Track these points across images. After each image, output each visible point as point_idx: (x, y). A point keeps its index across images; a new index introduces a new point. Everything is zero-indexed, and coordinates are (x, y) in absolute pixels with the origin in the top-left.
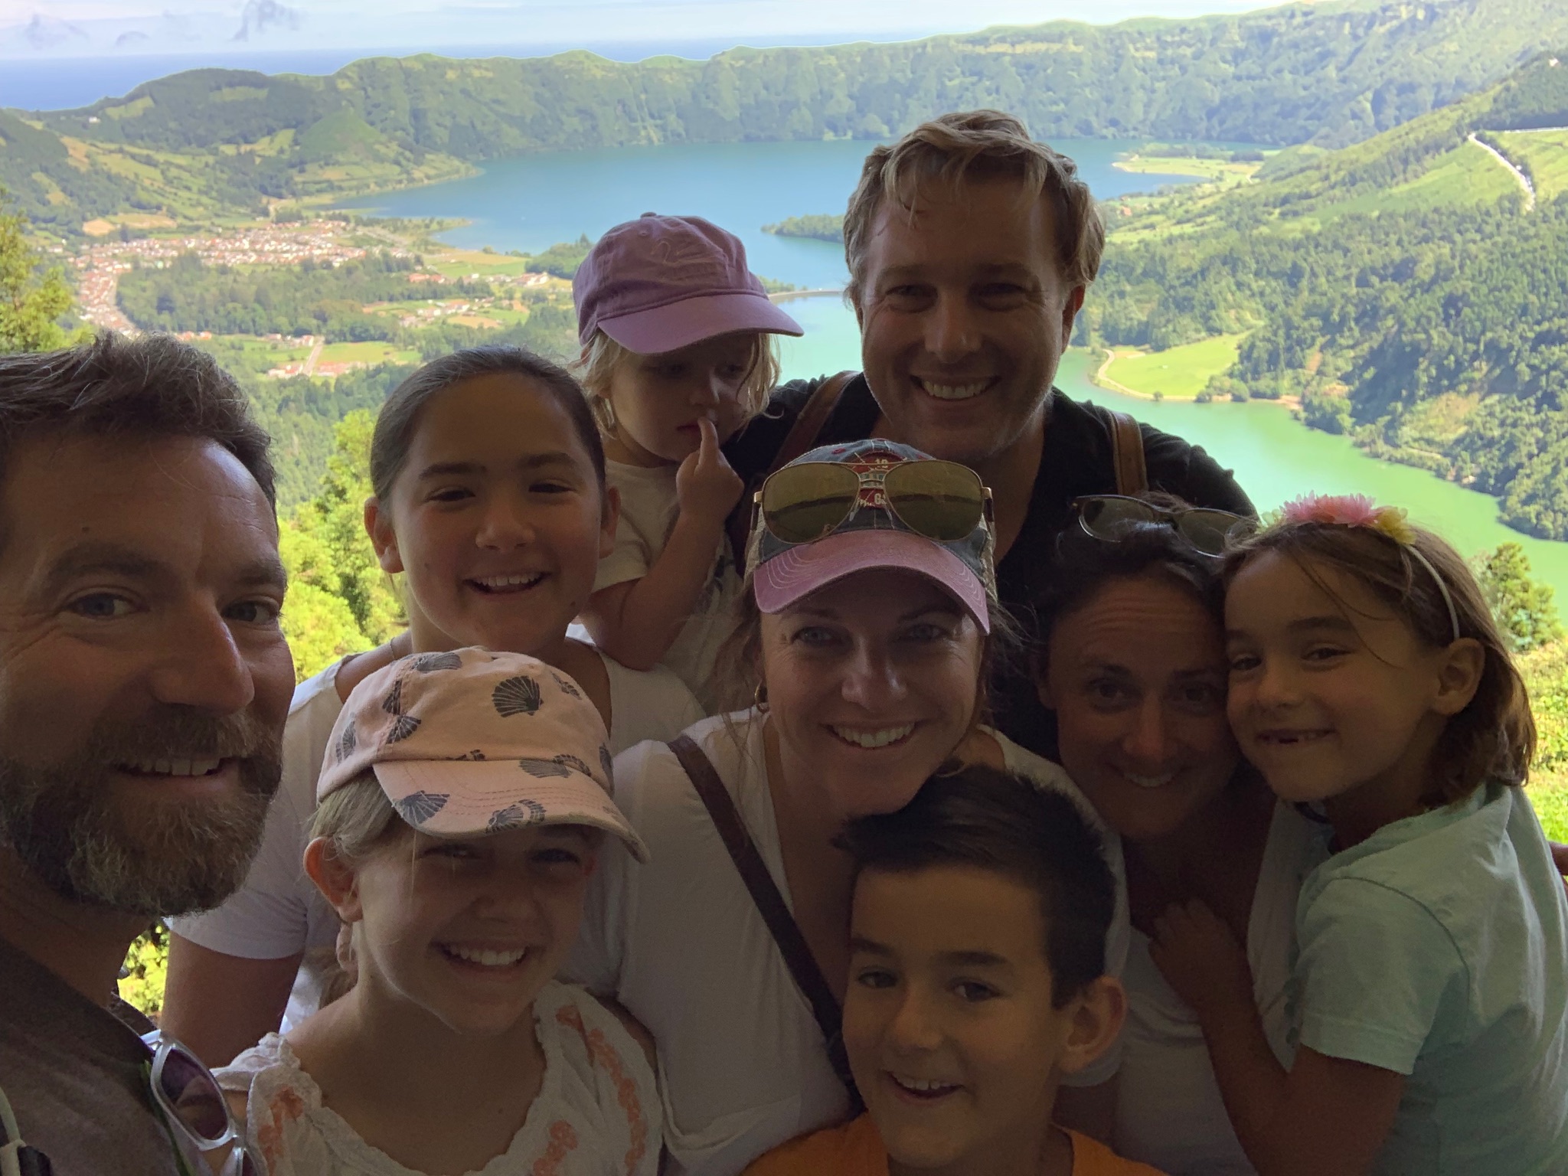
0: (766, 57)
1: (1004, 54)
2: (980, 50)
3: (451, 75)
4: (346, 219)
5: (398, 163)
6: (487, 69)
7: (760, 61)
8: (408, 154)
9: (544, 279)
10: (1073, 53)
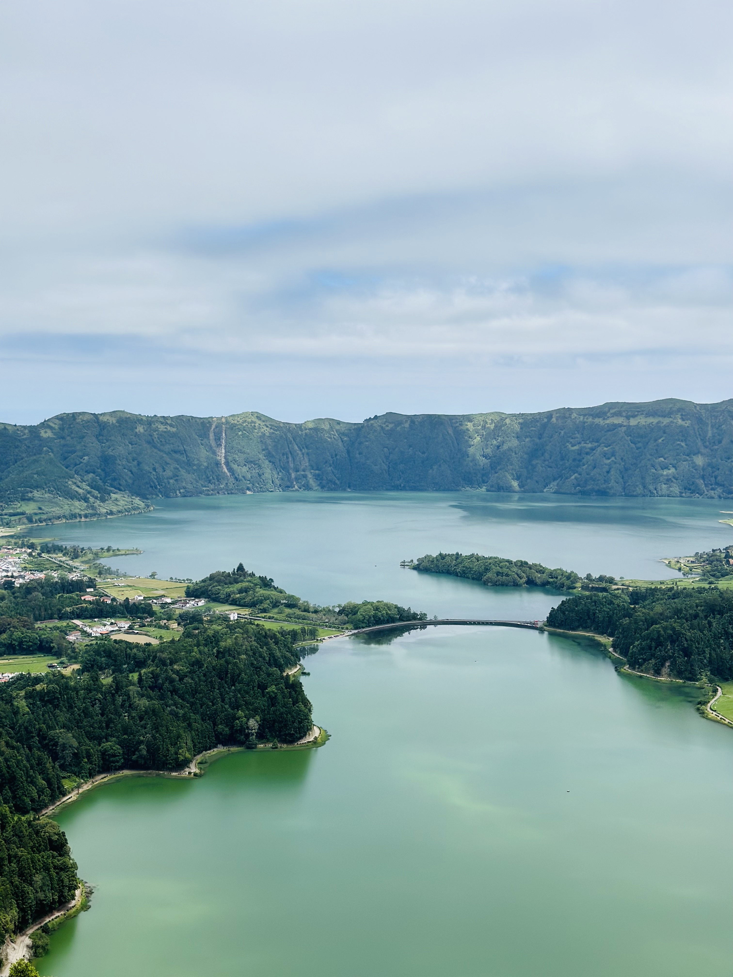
0: (413, 422)
1: (621, 426)
2: (599, 421)
3: (140, 429)
4: (32, 546)
5: (86, 500)
6: (171, 425)
7: (407, 425)
8: (96, 493)
9: (202, 603)
10: (681, 426)
